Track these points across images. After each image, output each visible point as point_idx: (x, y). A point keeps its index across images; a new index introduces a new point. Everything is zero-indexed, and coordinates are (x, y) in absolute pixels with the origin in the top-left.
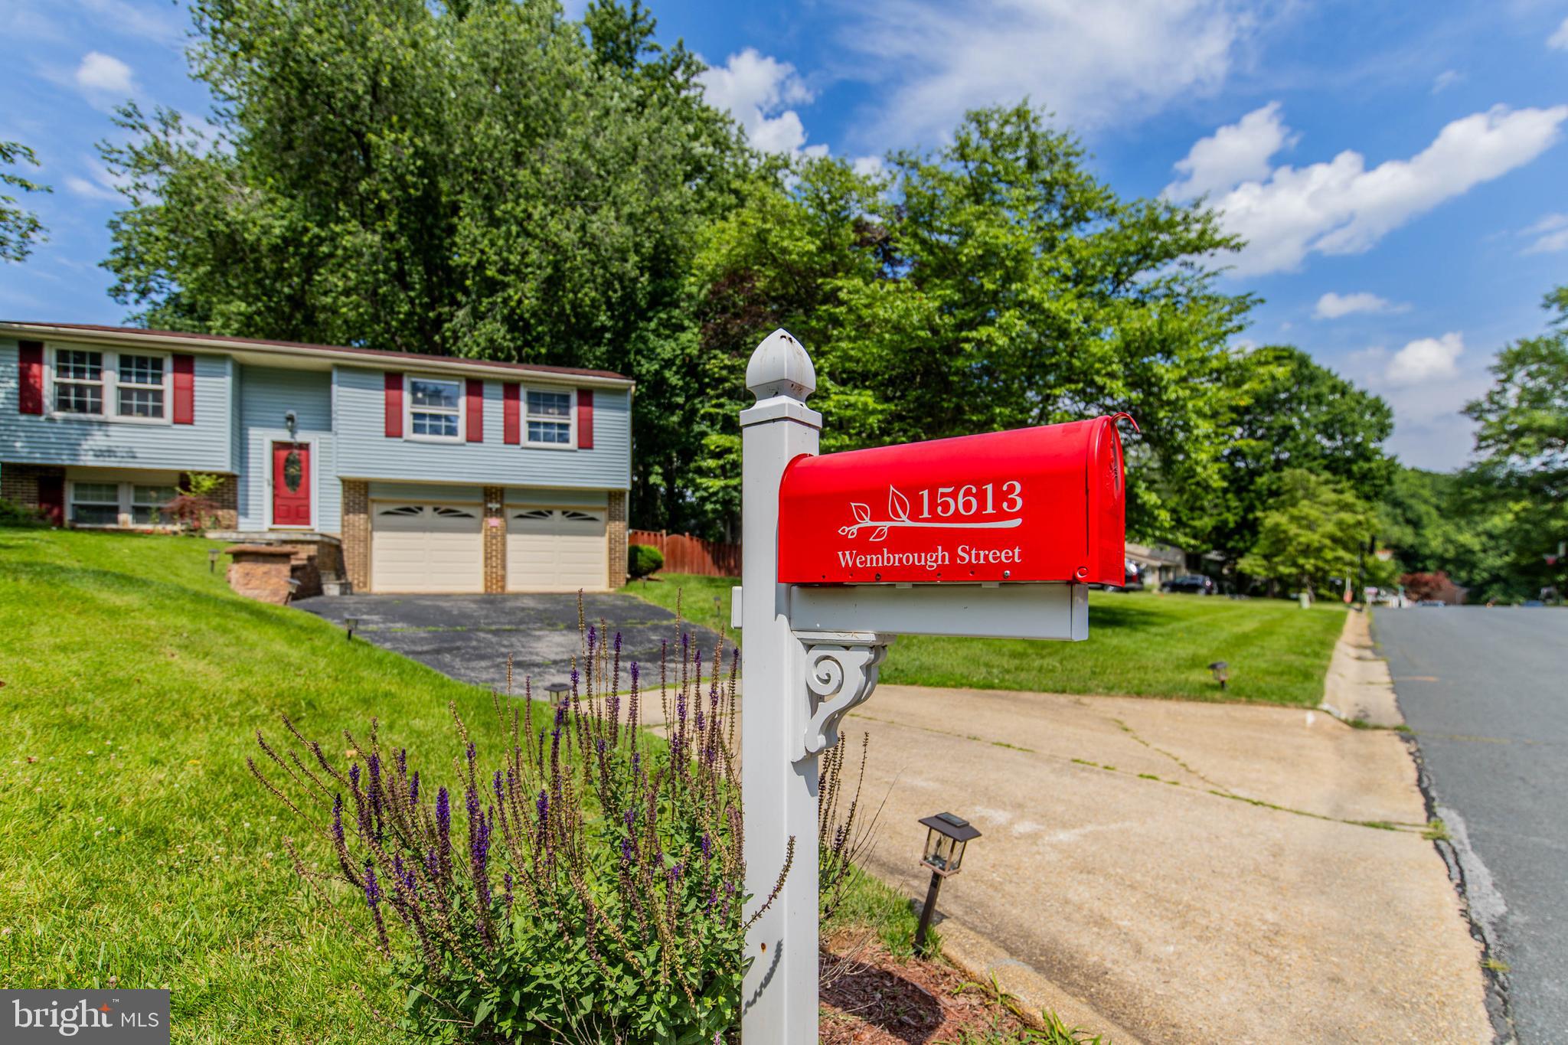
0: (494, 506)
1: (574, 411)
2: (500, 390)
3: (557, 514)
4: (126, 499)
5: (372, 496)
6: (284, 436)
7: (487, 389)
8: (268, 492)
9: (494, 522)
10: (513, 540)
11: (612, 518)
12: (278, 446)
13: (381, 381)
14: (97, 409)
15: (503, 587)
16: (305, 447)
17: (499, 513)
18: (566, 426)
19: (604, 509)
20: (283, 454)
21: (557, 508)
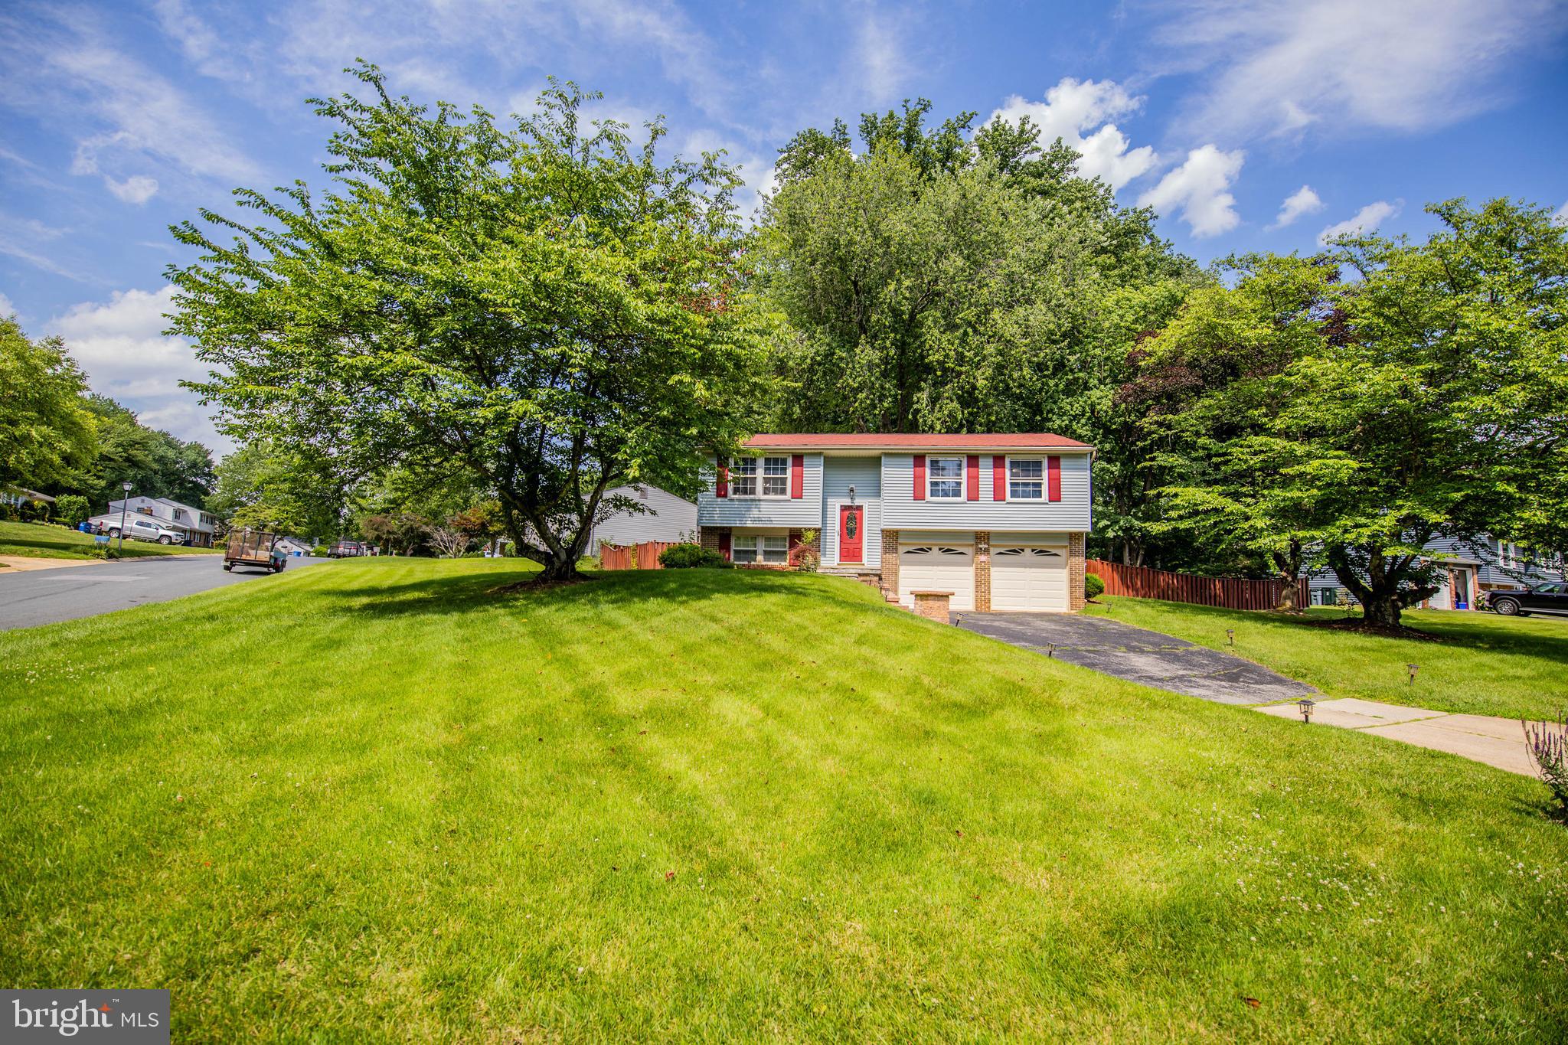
0: (983, 546)
1: (1045, 474)
2: (990, 462)
3: (1028, 551)
4: (761, 547)
5: (900, 541)
6: (847, 502)
7: (981, 461)
8: (837, 539)
9: (983, 558)
10: (995, 572)
11: (1072, 554)
12: (844, 508)
13: (911, 461)
14: (753, 491)
15: (989, 607)
16: (860, 508)
17: (987, 551)
18: (1039, 485)
19: (1065, 547)
20: (847, 513)
21: (1028, 547)
